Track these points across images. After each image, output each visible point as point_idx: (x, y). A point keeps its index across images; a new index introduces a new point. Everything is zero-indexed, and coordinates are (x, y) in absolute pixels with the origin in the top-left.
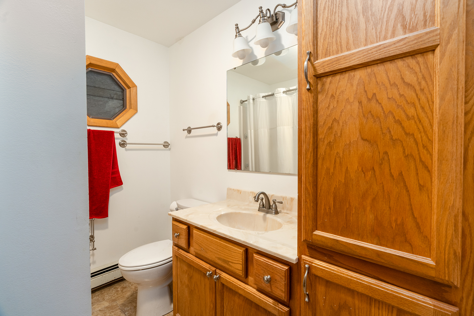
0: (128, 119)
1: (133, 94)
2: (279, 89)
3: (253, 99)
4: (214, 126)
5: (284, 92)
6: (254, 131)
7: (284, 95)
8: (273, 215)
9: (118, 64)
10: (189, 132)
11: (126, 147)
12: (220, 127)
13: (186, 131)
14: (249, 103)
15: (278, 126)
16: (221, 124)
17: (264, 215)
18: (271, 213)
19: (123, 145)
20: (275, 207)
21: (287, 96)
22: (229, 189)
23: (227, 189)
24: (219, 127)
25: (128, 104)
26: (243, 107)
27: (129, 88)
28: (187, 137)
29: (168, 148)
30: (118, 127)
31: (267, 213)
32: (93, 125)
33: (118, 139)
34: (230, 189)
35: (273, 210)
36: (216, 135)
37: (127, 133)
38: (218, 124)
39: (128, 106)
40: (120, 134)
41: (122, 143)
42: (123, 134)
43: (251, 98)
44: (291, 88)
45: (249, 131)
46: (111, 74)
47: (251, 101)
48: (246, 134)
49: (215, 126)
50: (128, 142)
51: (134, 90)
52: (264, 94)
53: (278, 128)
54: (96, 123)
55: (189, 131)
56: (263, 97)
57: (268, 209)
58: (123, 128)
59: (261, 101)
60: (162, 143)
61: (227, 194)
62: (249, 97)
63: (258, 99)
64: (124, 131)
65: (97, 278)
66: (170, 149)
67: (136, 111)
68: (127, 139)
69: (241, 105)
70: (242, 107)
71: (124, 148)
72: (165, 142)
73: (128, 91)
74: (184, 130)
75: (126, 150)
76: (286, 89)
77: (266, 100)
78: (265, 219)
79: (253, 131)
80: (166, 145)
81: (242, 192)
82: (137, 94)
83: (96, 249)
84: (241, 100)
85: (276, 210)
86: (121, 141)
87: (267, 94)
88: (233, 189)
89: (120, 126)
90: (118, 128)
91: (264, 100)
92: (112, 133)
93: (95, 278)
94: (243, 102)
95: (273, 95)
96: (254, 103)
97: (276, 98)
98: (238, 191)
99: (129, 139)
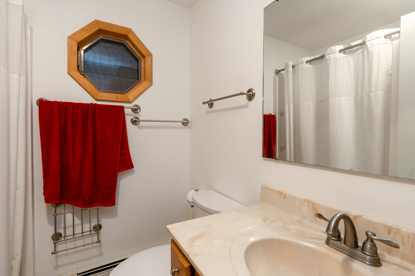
0: (141, 92)
1: (148, 63)
2: (333, 48)
3: (293, 67)
4: (243, 94)
5: (340, 51)
6: (293, 105)
7: (342, 55)
8: (367, 266)
9: (131, 29)
10: (210, 106)
11: (139, 125)
12: (251, 96)
13: (207, 105)
14: (288, 71)
15: (330, 97)
16: (253, 91)
17: (345, 260)
18: (363, 260)
19: (135, 122)
20: (370, 248)
21: (346, 55)
22: (264, 188)
23: (262, 187)
24: (250, 94)
25: (143, 76)
26: (279, 78)
27: (144, 57)
28: (208, 112)
29: (187, 126)
30: (129, 101)
31: (353, 256)
32: (102, 99)
33: (129, 115)
34: (267, 188)
35: (367, 253)
36: (246, 106)
37: (139, 108)
38: (250, 90)
39: (142, 79)
40: (132, 109)
41: (134, 119)
42: (136, 110)
43: (291, 64)
44: (353, 44)
45: (287, 106)
46: (125, 43)
47: (291, 69)
48: (281, 111)
49: (245, 94)
50: (141, 118)
51: (148, 58)
52: (309, 59)
53: (330, 100)
54: (105, 97)
55: (211, 104)
56: (307, 62)
57: (351, 247)
58: (135, 103)
59: (304, 67)
60: (181, 119)
61: (261, 195)
62: (287, 65)
63: (299, 66)
64: (137, 106)
65: (102, 274)
66: (190, 127)
67: (150, 83)
68: (140, 115)
69: (276, 76)
70: (277, 77)
71: (137, 126)
72: (185, 119)
73: (143, 61)
74: (204, 103)
75: (139, 128)
76: (344, 46)
77: (312, 65)
78: (346, 269)
79: (291, 106)
80: (185, 123)
81: (287, 196)
82: (152, 63)
83: (100, 242)
84: (277, 70)
85: (375, 255)
86: (133, 118)
87: (312, 58)
88: (272, 189)
89: (132, 100)
90: (130, 103)
91: (308, 65)
92: (122, 108)
93: (100, 274)
94: (279, 71)
95: (323, 57)
96: (294, 72)
97: (328, 61)
98: (281, 193)
99: (142, 115)
